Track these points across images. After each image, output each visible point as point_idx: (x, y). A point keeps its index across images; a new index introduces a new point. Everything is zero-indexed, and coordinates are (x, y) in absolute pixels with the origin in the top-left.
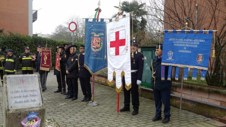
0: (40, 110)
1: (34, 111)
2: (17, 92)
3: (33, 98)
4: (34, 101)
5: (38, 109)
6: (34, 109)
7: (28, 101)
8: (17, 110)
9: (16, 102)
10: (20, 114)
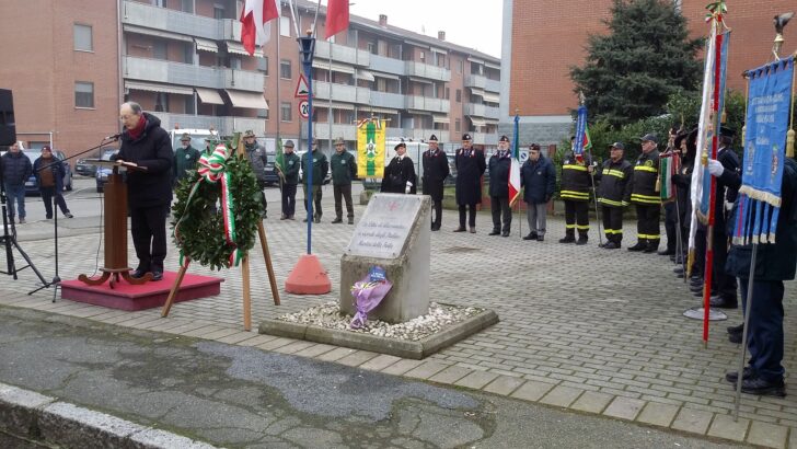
0: (392, 267)
1: (381, 266)
2: (373, 225)
3: (389, 241)
4: (390, 246)
5: (389, 263)
6: (382, 262)
7: (379, 245)
8: (357, 258)
9: (361, 244)
10: (360, 267)
